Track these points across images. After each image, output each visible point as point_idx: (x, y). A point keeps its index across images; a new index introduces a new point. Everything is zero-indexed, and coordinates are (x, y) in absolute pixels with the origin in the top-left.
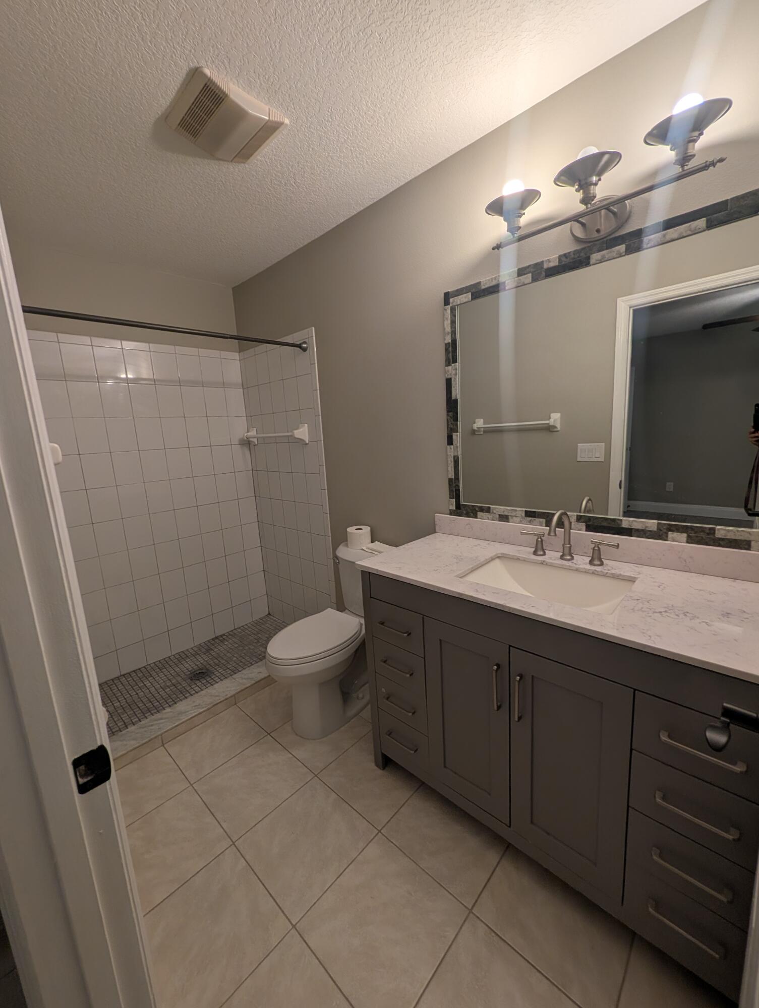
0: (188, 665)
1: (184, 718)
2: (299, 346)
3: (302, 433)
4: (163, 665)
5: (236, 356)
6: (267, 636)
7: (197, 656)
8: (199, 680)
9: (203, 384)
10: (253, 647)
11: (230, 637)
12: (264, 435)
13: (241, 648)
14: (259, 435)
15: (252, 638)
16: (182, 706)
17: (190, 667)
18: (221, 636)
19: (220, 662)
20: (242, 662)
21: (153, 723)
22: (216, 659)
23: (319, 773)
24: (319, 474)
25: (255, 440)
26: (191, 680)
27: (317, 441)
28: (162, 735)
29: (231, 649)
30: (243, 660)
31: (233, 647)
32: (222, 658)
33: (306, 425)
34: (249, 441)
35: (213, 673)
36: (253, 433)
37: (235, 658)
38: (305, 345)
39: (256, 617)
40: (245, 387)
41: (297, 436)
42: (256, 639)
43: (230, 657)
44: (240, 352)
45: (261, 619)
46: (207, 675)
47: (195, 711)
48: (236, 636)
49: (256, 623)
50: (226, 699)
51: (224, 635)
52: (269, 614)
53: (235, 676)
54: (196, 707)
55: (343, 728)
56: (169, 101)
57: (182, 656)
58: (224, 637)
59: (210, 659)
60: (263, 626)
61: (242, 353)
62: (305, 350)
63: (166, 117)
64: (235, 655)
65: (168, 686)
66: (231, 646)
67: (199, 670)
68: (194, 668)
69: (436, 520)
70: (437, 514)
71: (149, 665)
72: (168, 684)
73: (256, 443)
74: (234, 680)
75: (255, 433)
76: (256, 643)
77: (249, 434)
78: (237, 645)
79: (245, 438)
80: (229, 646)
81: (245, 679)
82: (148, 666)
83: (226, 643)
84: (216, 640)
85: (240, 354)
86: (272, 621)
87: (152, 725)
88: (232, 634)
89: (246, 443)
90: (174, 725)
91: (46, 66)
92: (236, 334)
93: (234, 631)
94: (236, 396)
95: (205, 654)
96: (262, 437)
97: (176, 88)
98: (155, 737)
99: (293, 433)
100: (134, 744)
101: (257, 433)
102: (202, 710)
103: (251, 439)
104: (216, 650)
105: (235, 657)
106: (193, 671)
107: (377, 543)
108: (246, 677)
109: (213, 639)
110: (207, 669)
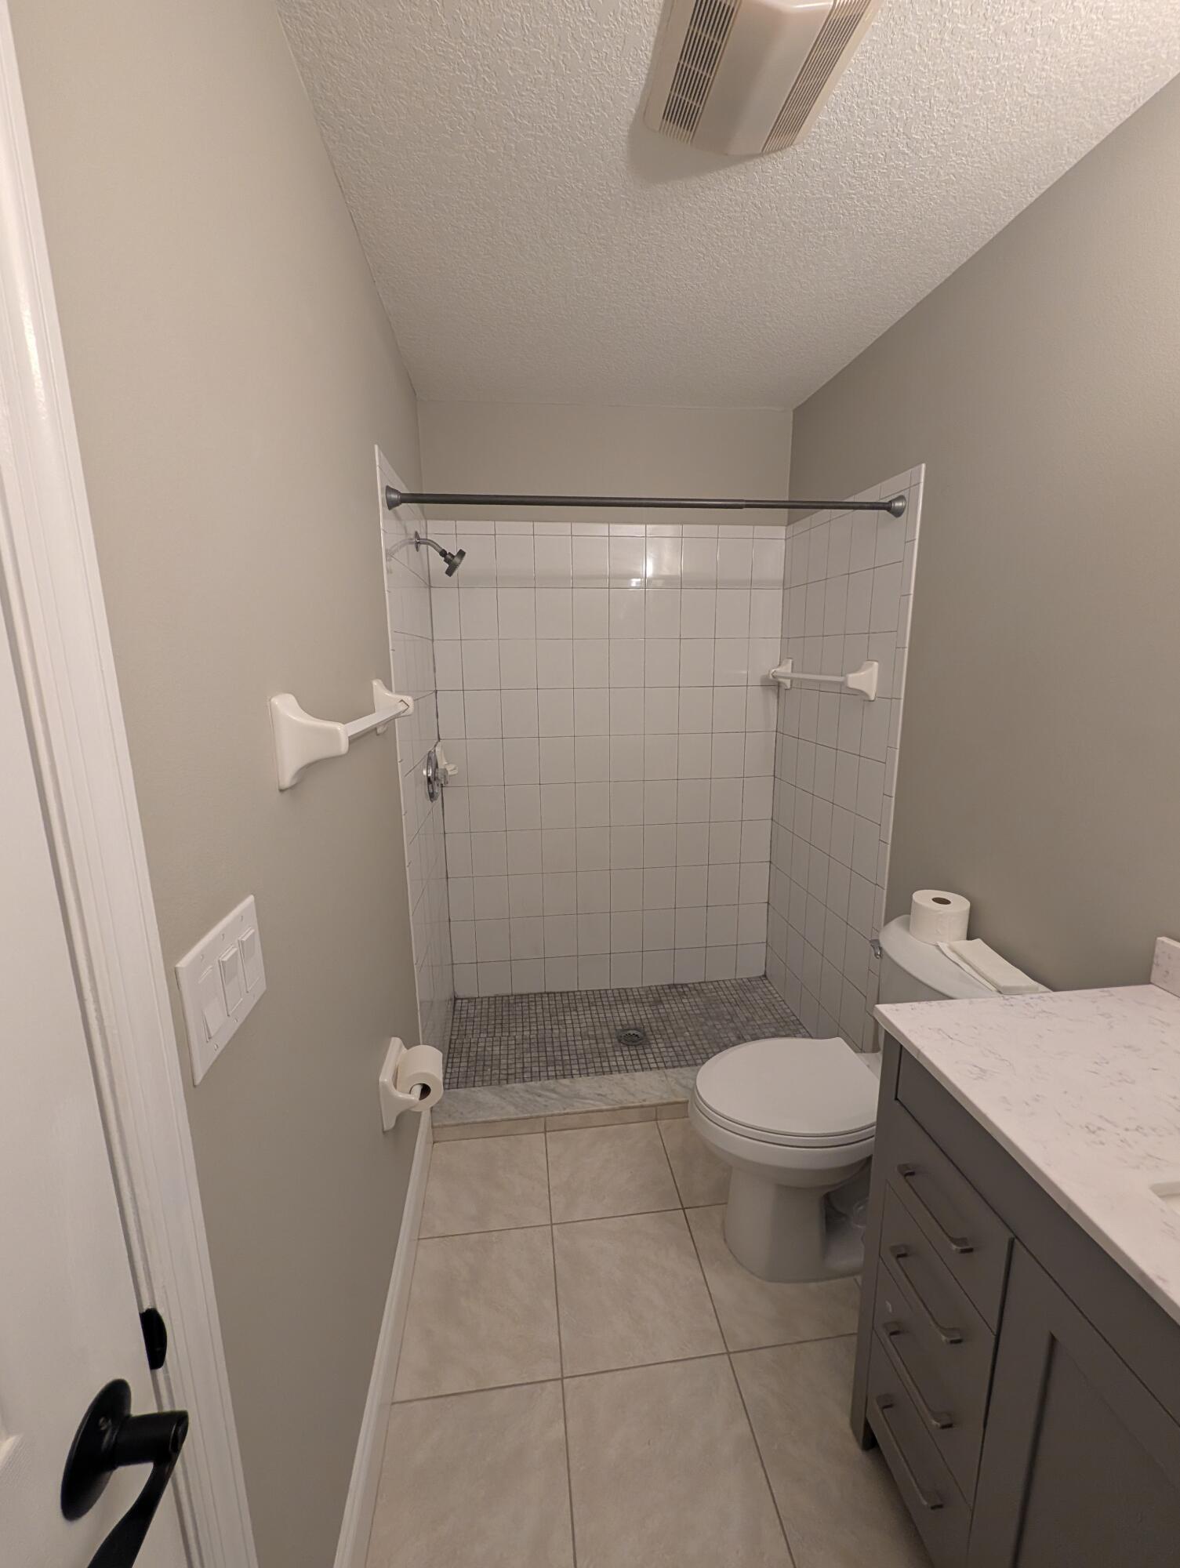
0: (624, 1014)
1: (579, 1106)
2: (887, 507)
3: (866, 679)
4: (595, 999)
5: (781, 531)
6: (747, 1014)
7: (640, 1005)
8: (628, 1045)
9: (717, 585)
10: (719, 1027)
11: (694, 992)
12: (802, 676)
13: (703, 1020)
14: (795, 675)
15: (725, 1009)
16: (584, 1085)
17: (625, 1019)
18: (682, 985)
19: (666, 1029)
20: (695, 1045)
21: (543, 1093)
22: (663, 1022)
23: (735, 1352)
24: (885, 763)
25: (788, 683)
26: (620, 1041)
27: (891, 699)
28: (545, 1117)
29: (688, 1014)
30: (698, 1042)
31: (691, 1012)
32: (671, 1025)
33: (876, 664)
34: (779, 683)
35: (650, 1044)
36: (786, 669)
37: (687, 1033)
38: (899, 504)
39: (742, 975)
40: (786, 585)
41: (851, 684)
42: (729, 1014)
43: (680, 1028)
44: (789, 524)
45: (749, 980)
46: (641, 1044)
47: (597, 1103)
48: (702, 995)
49: (740, 985)
50: (642, 1107)
51: (686, 985)
52: (765, 976)
53: (669, 1071)
54: (600, 1097)
55: (813, 1286)
56: (643, 76)
57: (623, 996)
58: (686, 989)
59: (655, 1018)
60: (748, 995)
61: (791, 527)
62: (898, 513)
63: (643, 111)
64: (690, 1029)
65: (588, 1036)
66: (690, 1008)
67: (636, 1029)
68: (630, 1023)
69: (1157, 950)
70: (1165, 939)
71: (580, 991)
72: (590, 1033)
73: (789, 687)
74: (664, 1078)
75: (790, 671)
76: (727, 1020)
77: (778, 670)
78: (698, 1012)
79: (771, 677)
80: (687, 1008)
81: (680, 1084)
82: (578, 993)
83: (684, 1001)
84: (674, 990)
85: (789, 527)
86: (765, 990)
87: (540, 1096)
88: (697, 989)
89: (774, 685)
90: (563, 1112)
91: (474, 110)
92: (787, 499)
93: (702, 984)
94: (771, 601)
95: (650, 1006)
96: (799, 679)
97: (652, 39)
98: (538, 1117)
99: (846, 680)
100: (512, 1112)
101: (792, 671)
102: (605, 1107)
103: (781, 680)
104: (668, 1006)
105: (688, 1031)
106: (627, 1027)
107: (978, 942)
108: (684, 1082)
109: (670, 987)
110: (645, 1034)
